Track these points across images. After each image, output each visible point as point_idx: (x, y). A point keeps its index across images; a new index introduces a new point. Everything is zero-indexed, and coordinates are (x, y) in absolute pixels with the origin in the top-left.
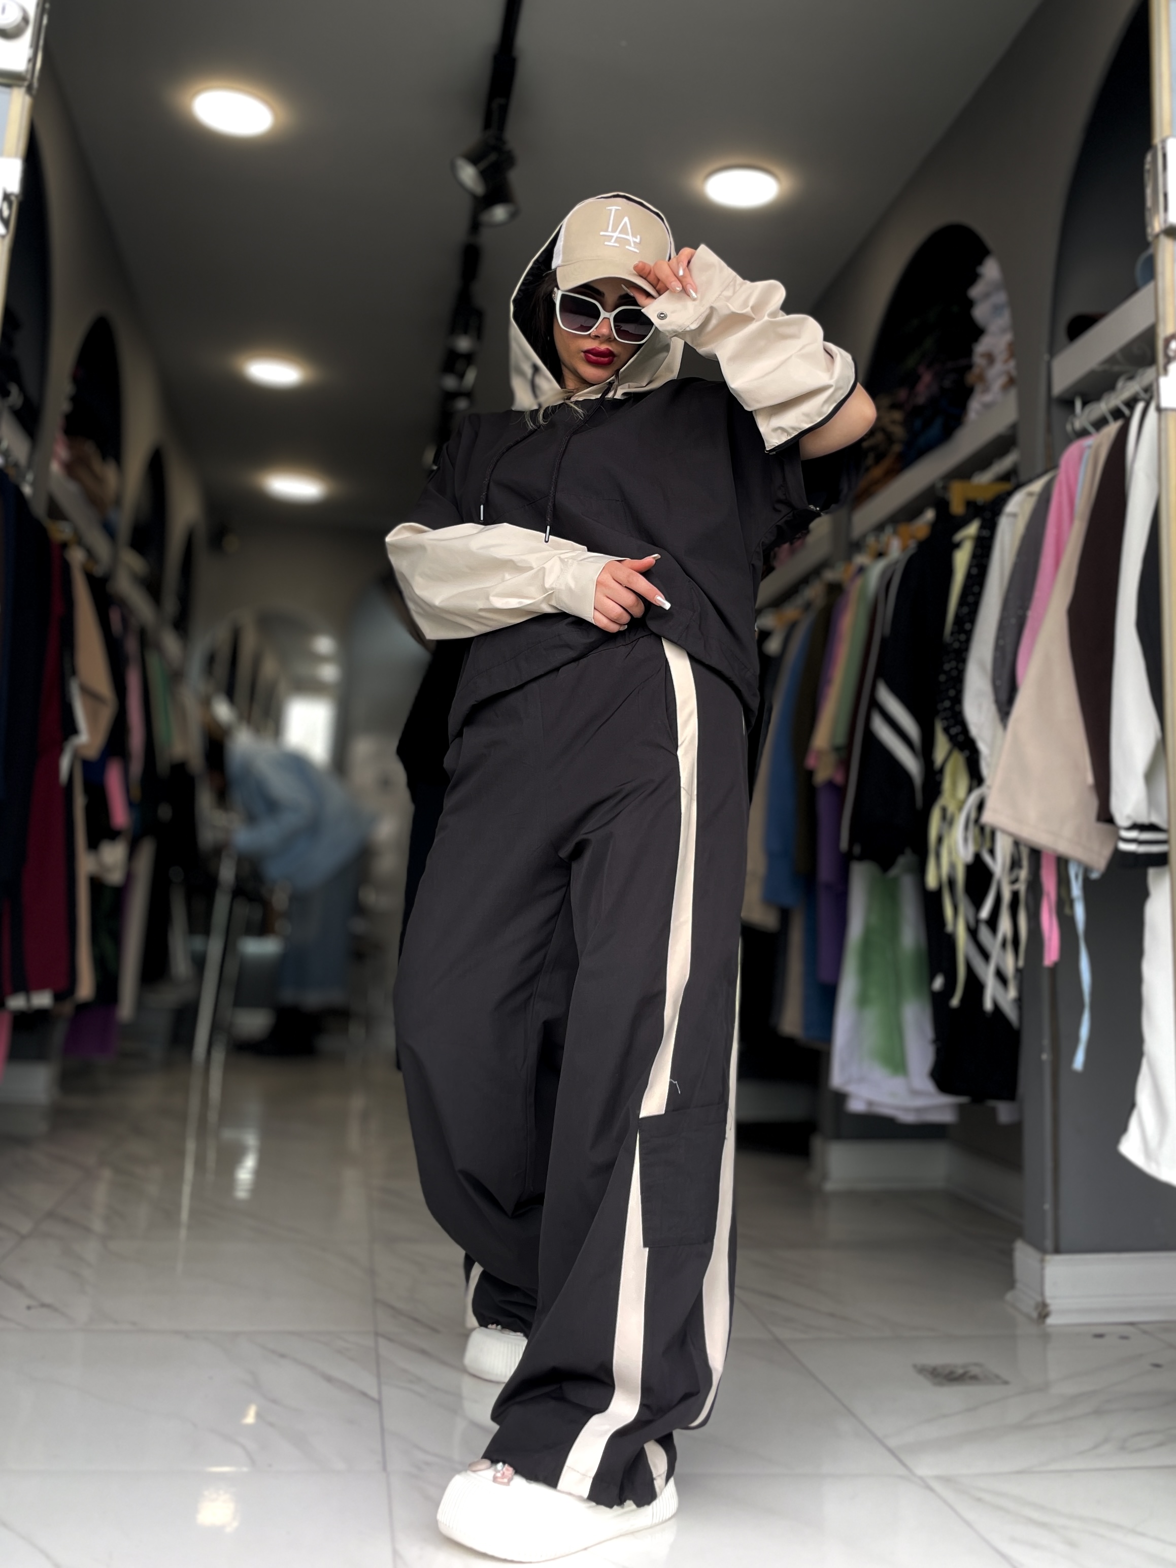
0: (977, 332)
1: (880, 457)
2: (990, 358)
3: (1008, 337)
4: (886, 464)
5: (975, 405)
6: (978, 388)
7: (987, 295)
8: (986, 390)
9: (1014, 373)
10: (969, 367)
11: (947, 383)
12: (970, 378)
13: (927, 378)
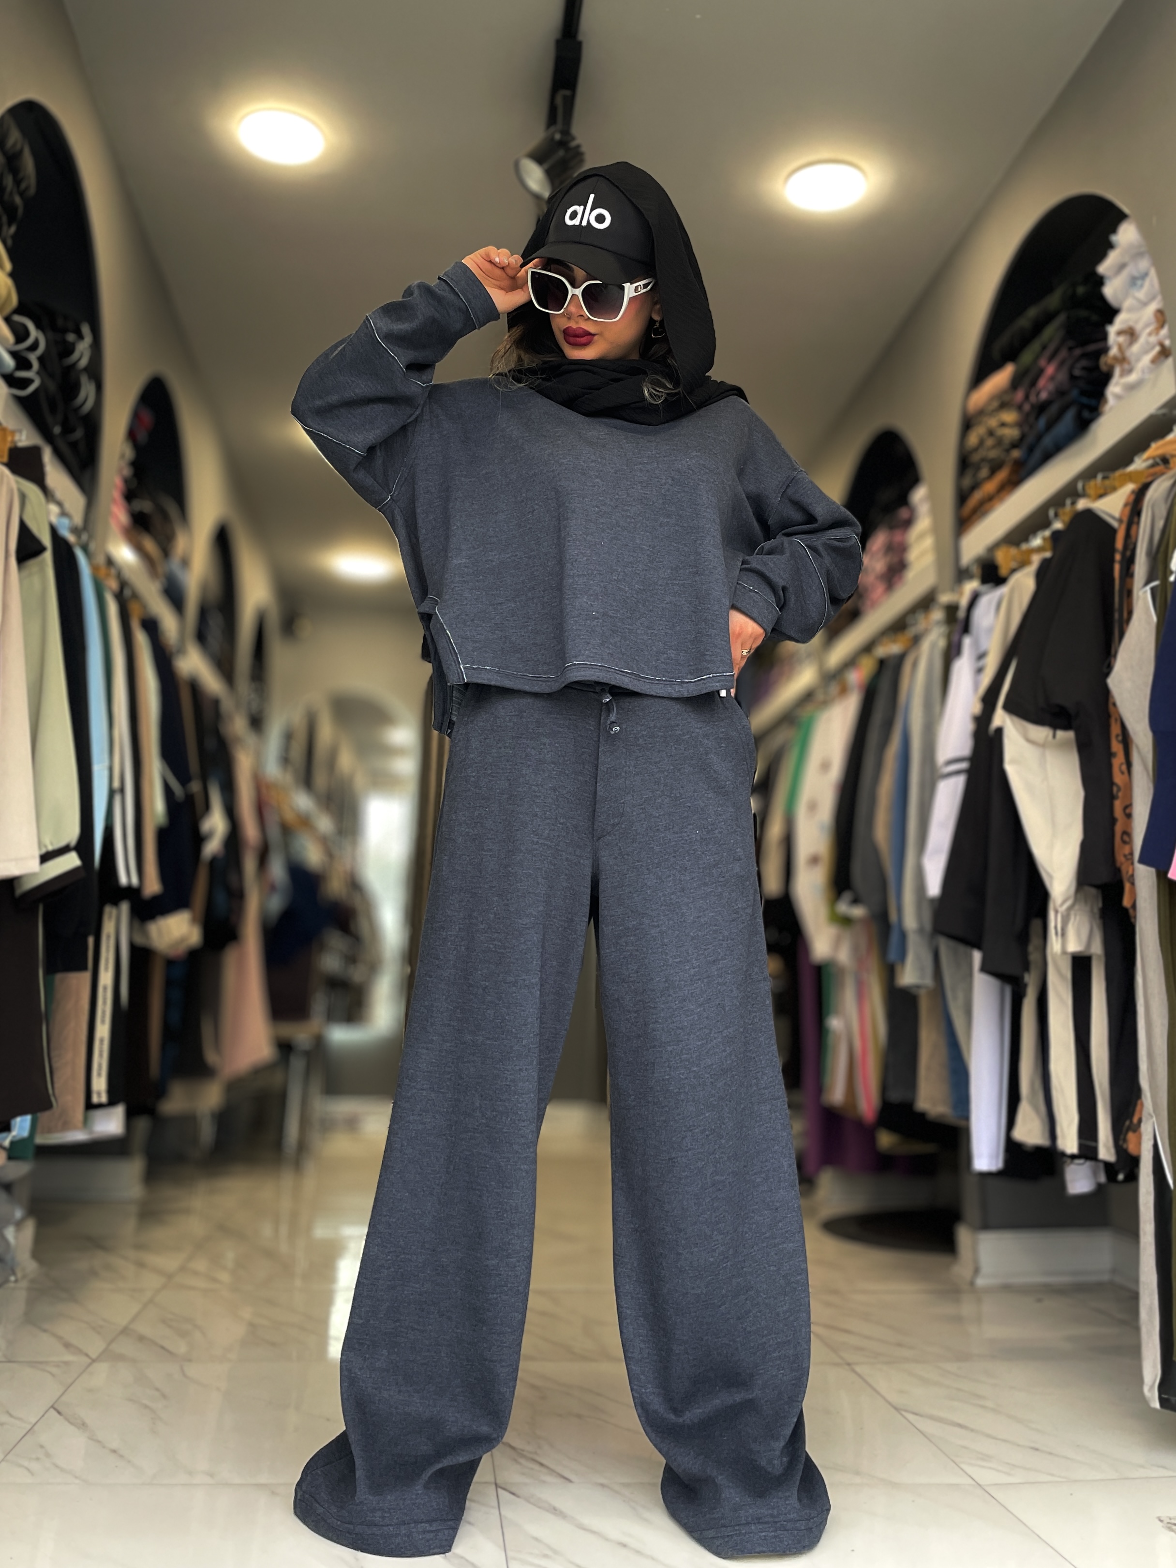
0: (1110, 313)
1: (993, 471)
2: (1131, 334)
3: (1153, 307)
4: (1002, 475)
5: (1114, 389)
6: (1117, 371)
7: (1122, 267)
8: (1130, 371)
9: (1167, 343)
10: (1106, 350)
11: (1077, 372)
12: (1104, 361)
13: (1050, 370)
